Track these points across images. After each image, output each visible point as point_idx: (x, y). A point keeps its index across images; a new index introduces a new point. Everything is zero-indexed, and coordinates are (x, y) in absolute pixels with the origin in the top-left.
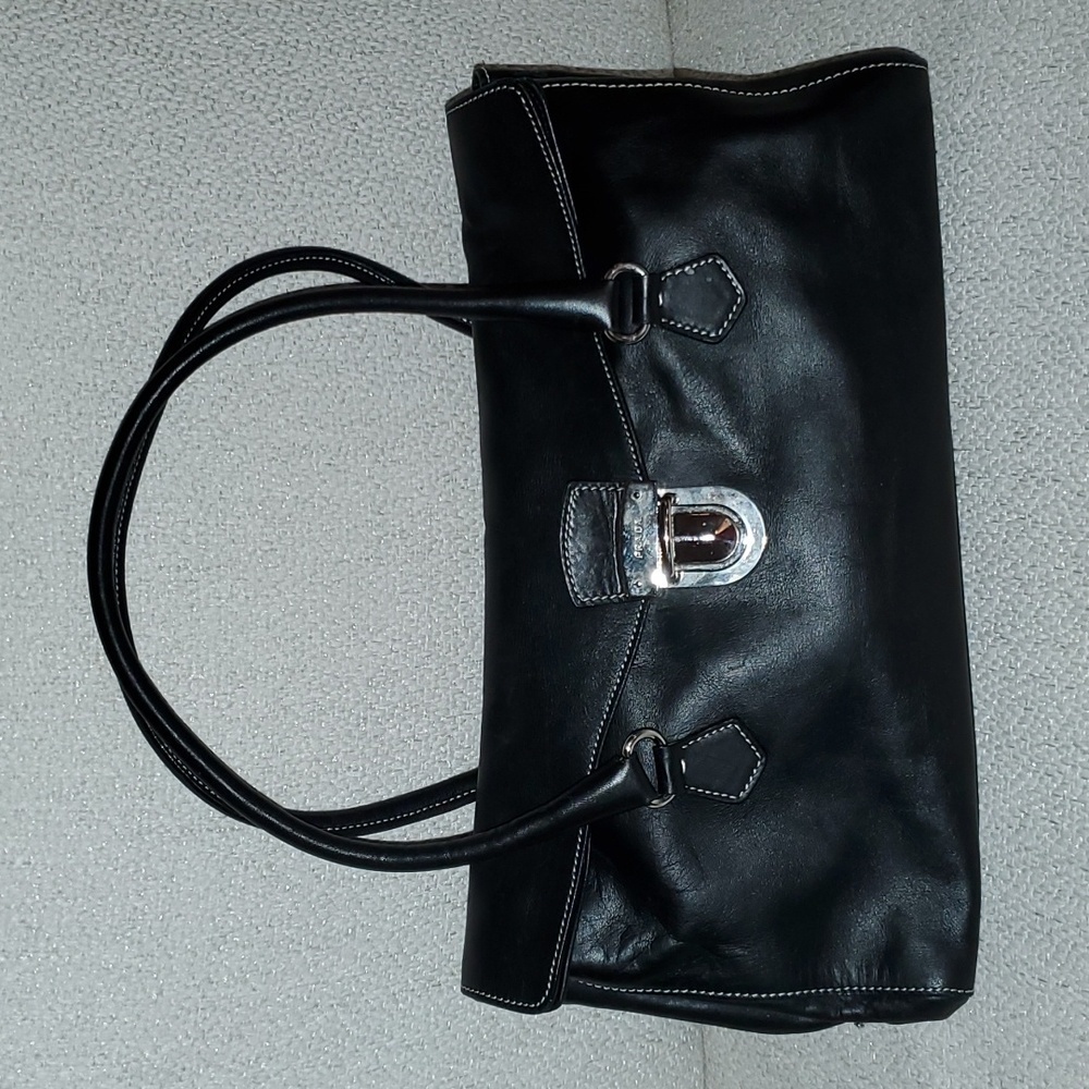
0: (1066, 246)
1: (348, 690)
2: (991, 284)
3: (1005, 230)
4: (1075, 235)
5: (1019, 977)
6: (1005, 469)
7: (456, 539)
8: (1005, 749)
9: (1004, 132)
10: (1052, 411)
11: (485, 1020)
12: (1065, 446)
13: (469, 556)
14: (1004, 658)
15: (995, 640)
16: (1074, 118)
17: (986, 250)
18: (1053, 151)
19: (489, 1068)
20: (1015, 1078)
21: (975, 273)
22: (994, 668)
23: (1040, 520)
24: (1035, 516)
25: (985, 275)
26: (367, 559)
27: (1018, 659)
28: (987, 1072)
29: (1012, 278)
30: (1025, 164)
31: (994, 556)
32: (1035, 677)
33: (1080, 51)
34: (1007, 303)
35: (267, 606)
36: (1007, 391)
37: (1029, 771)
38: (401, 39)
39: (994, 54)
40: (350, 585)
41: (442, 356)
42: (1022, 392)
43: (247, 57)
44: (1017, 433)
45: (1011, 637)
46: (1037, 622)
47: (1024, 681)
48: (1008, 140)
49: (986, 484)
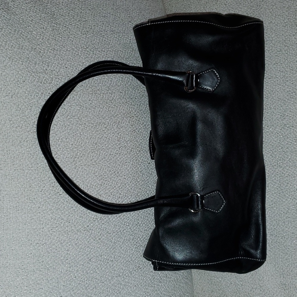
0: (292, 70)
1: (115, 190)
2: (271, 79)
3: (274, 66)
4: (294, 67)
5: (288, 249)
6: (278, 124)
7: (137, 148)
8: (281, 193)
9: (273, 42)
10: (291, 110)
11: (152, 277)
12: (295, 118)
13: (140, 152)
14: (280, 171)
15: (277, 167)
16: (292, 39)
17: (269, 71)
18: (286, 47)
19: (154, 289)
20: (288, 275)
21: (267, 77)
22: (278, 174)
23: (289, 137)
24: (287, 136)
25: (269, 77)
26: (117, 154)
27: (284, 171)
28: (279, 274)
29: (277, 78)
30: (279, 50)
31: (276, 146)
32: (290, 175)
33: (293, 23)
34: (276, 84)
35: (94, 167)
36: (278, 105)
37: (289, 198)
38: (111, 13)
39: (269, 23)
40: (113, 161)
41: (131, 99)
42: (282, 106)
43: (74, 16)
44: (281, 115)
45: (282, 166)
46: (290, 162)
47: (286, 176)
48: (274, 44)
49: (273, 128)
